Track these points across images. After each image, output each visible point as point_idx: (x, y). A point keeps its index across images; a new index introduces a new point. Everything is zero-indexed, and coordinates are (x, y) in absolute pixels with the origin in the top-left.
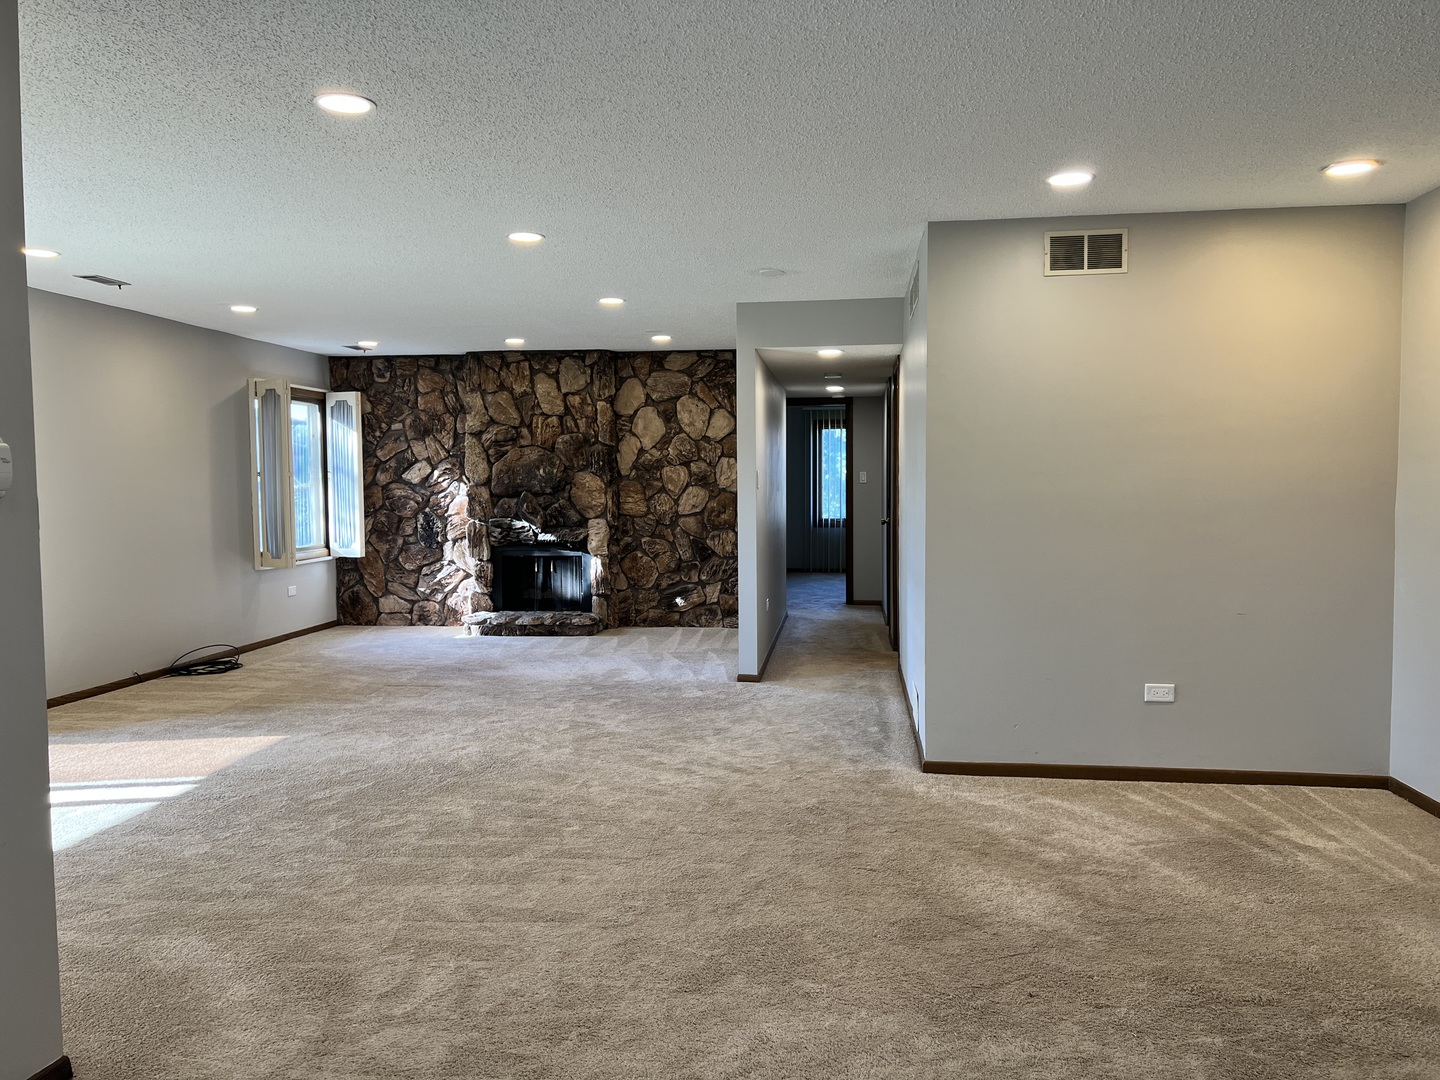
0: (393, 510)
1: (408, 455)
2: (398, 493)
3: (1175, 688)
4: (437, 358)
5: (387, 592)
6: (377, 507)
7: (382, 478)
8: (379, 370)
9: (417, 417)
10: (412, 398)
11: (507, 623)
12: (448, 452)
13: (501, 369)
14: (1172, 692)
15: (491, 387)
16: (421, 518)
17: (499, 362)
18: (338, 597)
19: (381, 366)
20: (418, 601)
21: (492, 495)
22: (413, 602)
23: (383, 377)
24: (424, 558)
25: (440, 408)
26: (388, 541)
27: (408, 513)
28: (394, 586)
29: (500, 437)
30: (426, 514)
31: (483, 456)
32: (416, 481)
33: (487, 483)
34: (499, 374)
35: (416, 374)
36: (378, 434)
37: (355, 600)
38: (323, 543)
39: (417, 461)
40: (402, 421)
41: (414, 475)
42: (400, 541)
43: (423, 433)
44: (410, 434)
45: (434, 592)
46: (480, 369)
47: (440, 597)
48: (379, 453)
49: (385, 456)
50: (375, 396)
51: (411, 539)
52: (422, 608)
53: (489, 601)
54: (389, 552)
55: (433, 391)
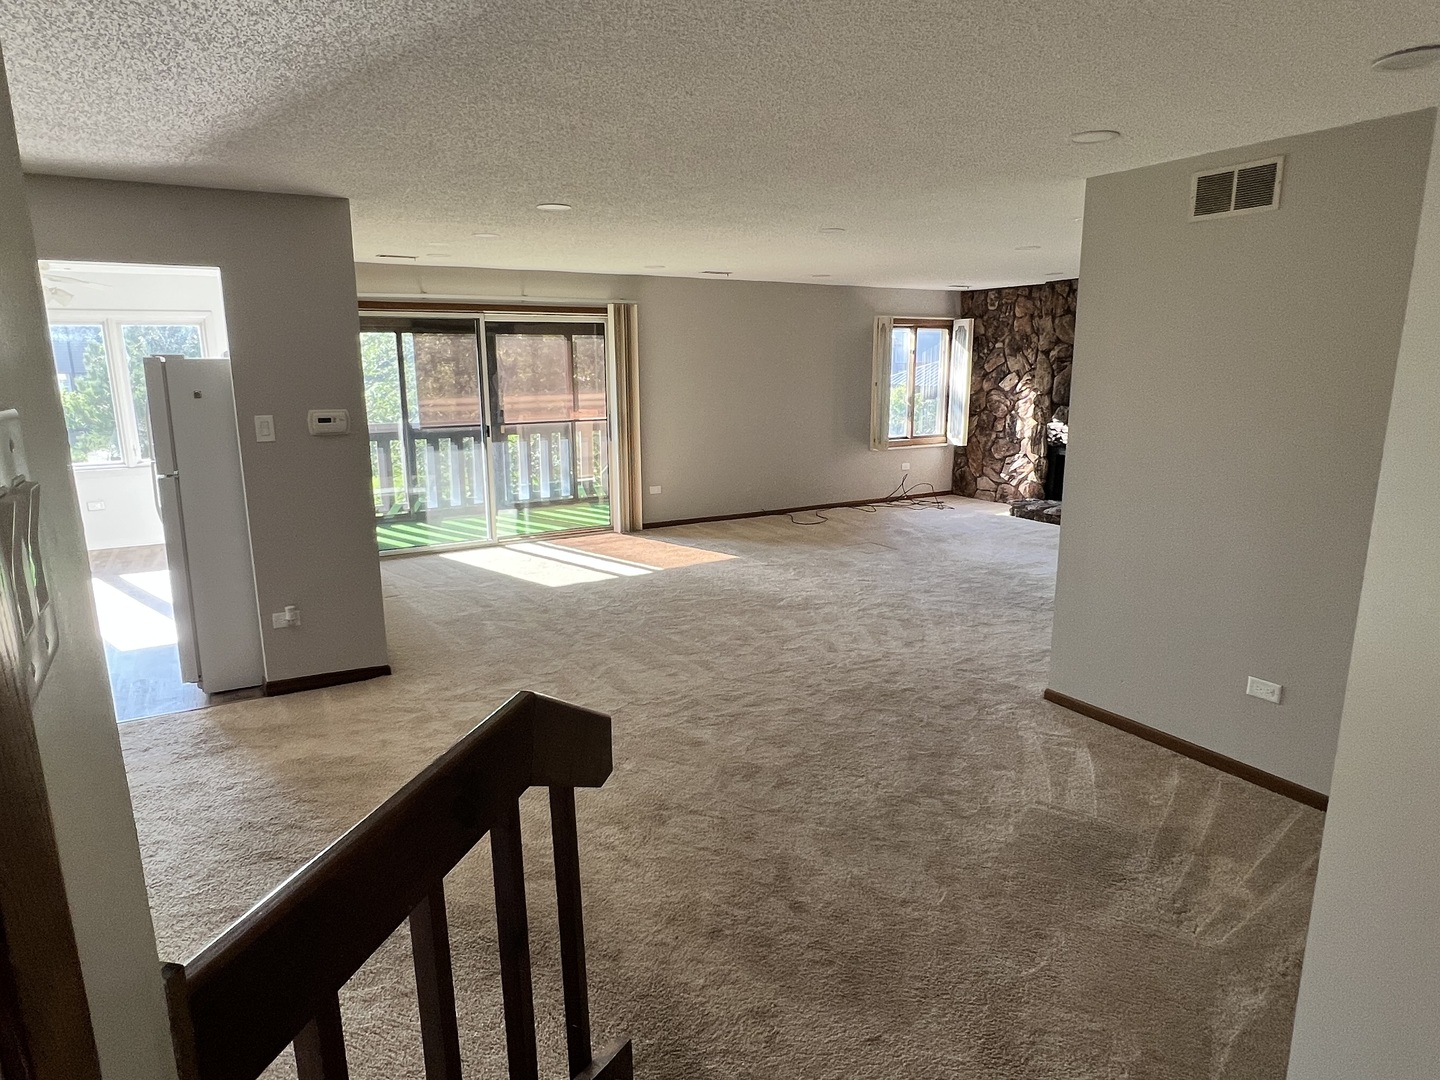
0: (991, 412)
1: (1004, 368)
2: (995, 398)
4: (1031, 288)
5: (982, 474)
6: (982, 408)
7: (986, 386)
8: (992, 300)
9: (1013, 338)
10: (1010, 322)
11: (1037, 510)
12: (1031, 365)
13: (1068, 295)
15: (1059, 311)
16: (1008, 417)
17: (1067, 289)
18: (954, 474)
19: (993, 297)
20: (1001, 483)
21: (1052, 402)
22: (998, 484)
23: (993, 305)
24: (1008, 450)
25: (1028, 330)
26: (986, 435)
27: (999, 414)
28: (987, 470)
29: (1062, 355)
30: (1012, 416)
31: (1049, 370)
32: (1007, 389)
33: (1050, 392)
34: (1066, 299)
35: (1016, 301)
36: (986, 351)
37: (963, 477)
38: (943, 433)
39: (1010, 373)
40: (1003, 342)
41: (1006, 385)
42: (994, 436)
43: (1017, 350)
44: (1007, 351)
45: (1012, 477)
46: (1053, 296)
47: (1014, 483)
48: (986, 366)
49: (989, 368)
50: (987, 321)
51: (1001, 435)
52: (1003, 488)
53: (1042, 491)
54: (986, 443)
55: (1026, 315)
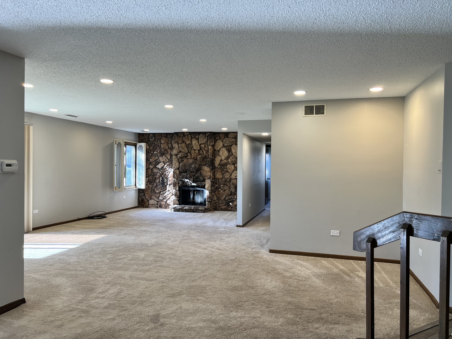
0: (153, 176)
1: (158, 161)
2: (155, 171)
3: (340, 232)
4: (167, 134)
5: (151, 199)
6: (149, 175)
7: (151, 167)
8: (151, 137)
9: (161, 150)
10: (159, 145)
11: (181, 208)
12: (169, 160)
13: (183, 137)
14: (339, 233)
15: (180, 142)
16: (161, 178)
17: (182, 135)
18: (138, 200)
19: (152, 136)
20: (159, 201)
21: (180, 172)
22: (158, 202)
23: (152, 139)
24: (161, 189)
25: (167, 148)
26: (152, 184)
27: (157, 177)
28: (153, 197)
29: (182, 156)
30: (162, 177)
31: (178, 161)
32: (160, 168)
33: (178, 169)
34: (182, 138)
35: (161, 138)
36: (150, 154)
37: (143, 200)
38: (134, 185)
39: (160, 162)
40: (157, 151)
41: (159, 166)
42: (155, 185)
43: (162, 154)
44: (159, 155)
45: (164, 199)
46: (177, 137)
47: (165, 200)
48: (150, 160)
49: (152, 160)
50: (150, 144)
51: (158, 184)
52: (160, 203)
53: (178, 202)
54: (152, 188)
55: (165, 143)
